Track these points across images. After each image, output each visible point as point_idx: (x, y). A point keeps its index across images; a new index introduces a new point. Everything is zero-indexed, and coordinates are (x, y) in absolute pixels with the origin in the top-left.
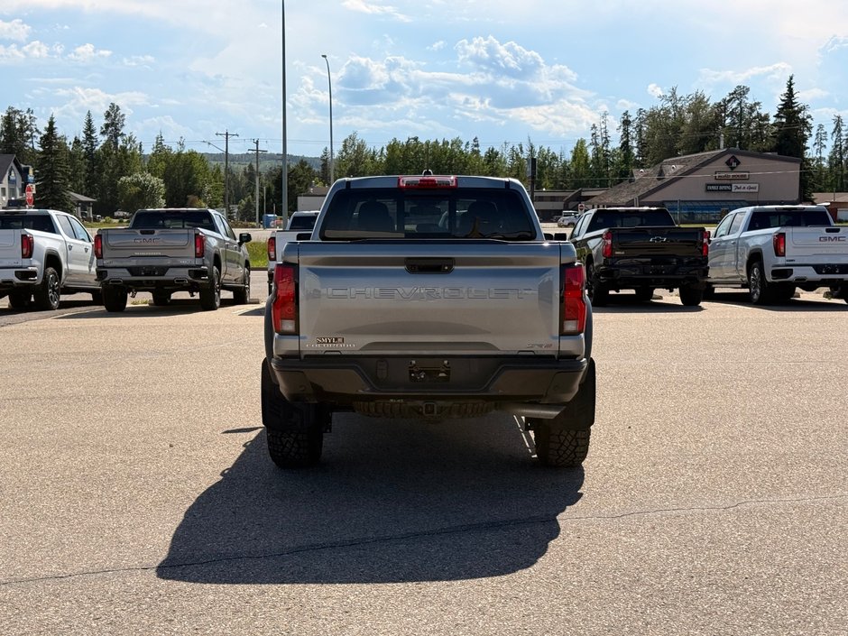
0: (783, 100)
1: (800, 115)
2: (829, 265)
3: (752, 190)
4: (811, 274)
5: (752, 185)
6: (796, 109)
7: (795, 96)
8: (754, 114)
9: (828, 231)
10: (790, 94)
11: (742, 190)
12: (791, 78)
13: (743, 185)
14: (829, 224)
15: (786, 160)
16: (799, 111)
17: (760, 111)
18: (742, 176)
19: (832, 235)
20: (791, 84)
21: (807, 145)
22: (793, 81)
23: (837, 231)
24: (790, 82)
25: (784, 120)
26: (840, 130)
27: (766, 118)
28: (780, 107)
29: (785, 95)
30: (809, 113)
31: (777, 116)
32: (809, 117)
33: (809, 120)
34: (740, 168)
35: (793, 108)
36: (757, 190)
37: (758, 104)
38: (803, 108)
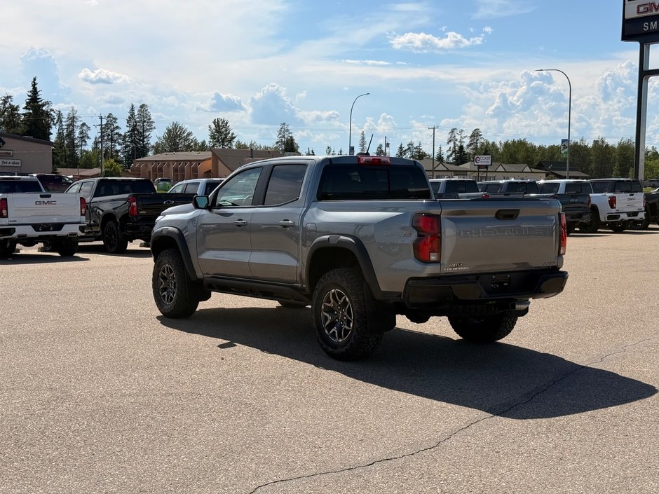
0: (29, 96)
1: (44, 108)
2: (44, 224)
3: (16, 165)
4: (30, 232)
5: (16, 161)
6: (40, 103)
7: (39, 93)
8: (7, 105)
9: (42, 196)
10: (35, 91)
11: (7, 165)
12: (35, 79)
13: (8, 161)
14: (41, 191)
15: (39, 142)
16: (43, 105)
17: (12, 103)
18: (7, 153)
19: (46, 200)
20: (35, 84)
21: (51, 131)
22: (36, 82)
23: (49, 196)
24: (34, 82)
25: (31, 111)
26: (61, 122)
27: (16, 109)
28: (28, 101)
29: (30, 92)
30: (52, 108)
31: (26, 108)
32: (52, 110)
33: (52, 113)
34: (5, 147)
35: (38, 102)
36: (20, 165)
37: (10, 97)
38: (47, 103)
